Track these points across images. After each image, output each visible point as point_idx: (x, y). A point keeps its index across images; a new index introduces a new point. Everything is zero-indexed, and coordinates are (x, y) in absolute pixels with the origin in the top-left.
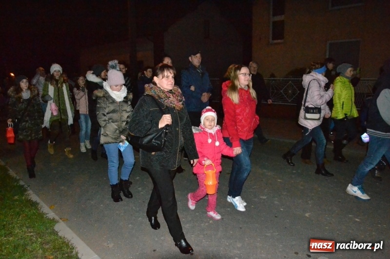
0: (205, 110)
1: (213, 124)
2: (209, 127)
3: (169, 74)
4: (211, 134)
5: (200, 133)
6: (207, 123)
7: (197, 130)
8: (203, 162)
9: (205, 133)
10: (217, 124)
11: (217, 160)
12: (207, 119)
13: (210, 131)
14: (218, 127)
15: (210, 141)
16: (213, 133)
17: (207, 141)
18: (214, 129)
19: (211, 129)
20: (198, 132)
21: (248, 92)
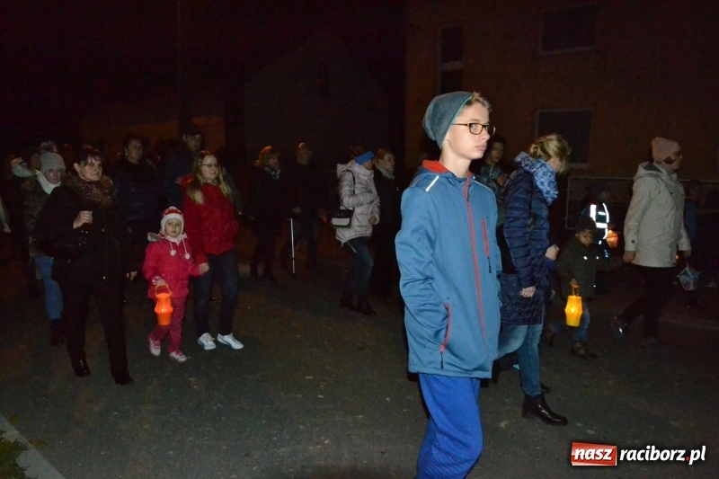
0: (167, 211)
1: (177, 229)
2: (173, 234)
3: (94, 161)
4: (174, 244)
5: (158, 242)
6: (170, 229)
7: (153, 237)
8: (154, 281)
9: (166, 242)
10: (184, 231)
11: (182, 279)
12: (169, 223)
13: (173, 240)
14: (185, 236)
15: (173, 253)
16: (178, 243)
17: (169, 253)
18: (178, 238)
19: (176, 237)
20: (154, 240)
21: (217, 189)
